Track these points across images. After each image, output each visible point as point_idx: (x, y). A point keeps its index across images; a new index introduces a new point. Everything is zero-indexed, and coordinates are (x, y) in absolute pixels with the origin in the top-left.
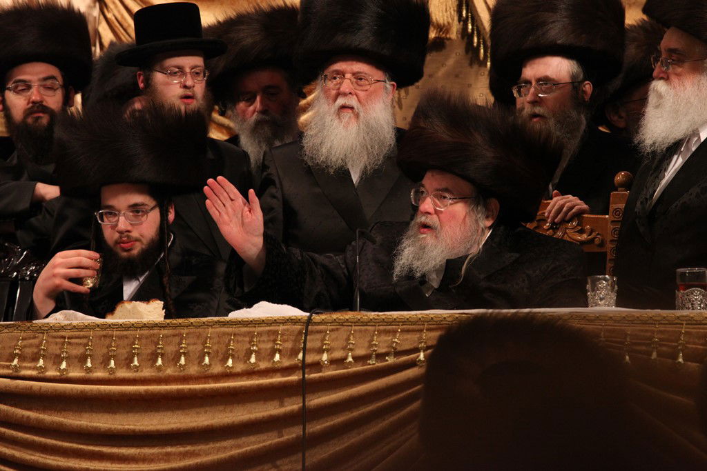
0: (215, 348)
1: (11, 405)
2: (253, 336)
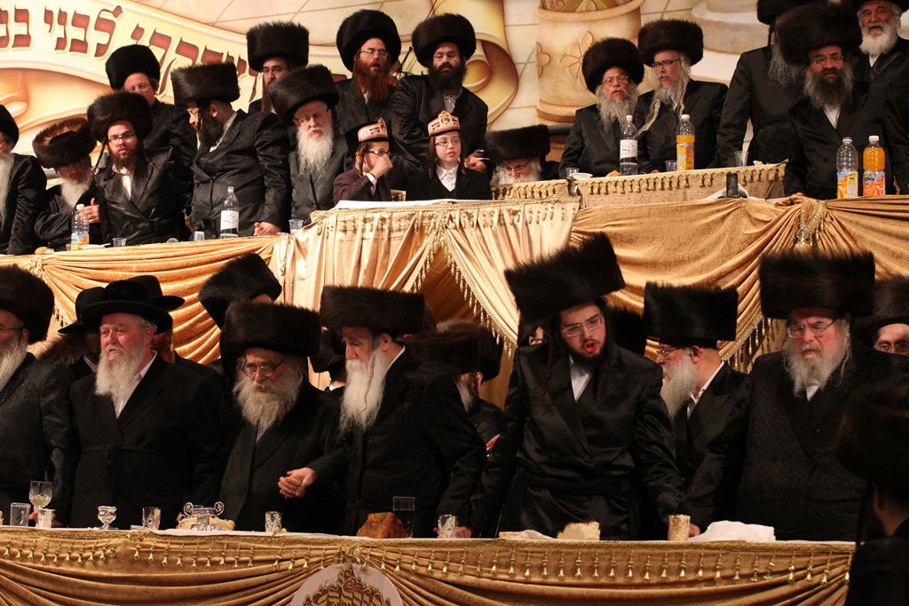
0: (637, 564)
1: (492, 599)
2: (664, 557)
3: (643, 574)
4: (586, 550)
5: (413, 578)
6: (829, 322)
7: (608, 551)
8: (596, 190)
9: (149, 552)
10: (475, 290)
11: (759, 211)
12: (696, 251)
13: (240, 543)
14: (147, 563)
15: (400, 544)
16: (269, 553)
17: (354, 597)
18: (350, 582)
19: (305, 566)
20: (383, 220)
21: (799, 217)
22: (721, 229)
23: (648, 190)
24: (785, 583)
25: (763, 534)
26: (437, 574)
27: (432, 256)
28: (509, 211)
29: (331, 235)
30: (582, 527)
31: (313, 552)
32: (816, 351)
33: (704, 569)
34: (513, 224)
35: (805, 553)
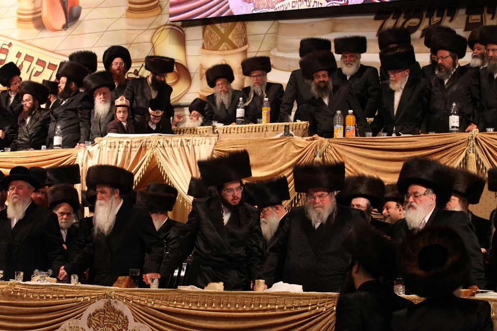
0: (240, 302)
2: (253, 298)
3: (243, 306)
4: (217, 295)
5: (138, 306)
6: (327, 194)
7: (227, 296)
8: (225, 131)
9: (18, 292)
10: (169, 175)
11: (299, 142)
12: (270, 160)
13: (59, 289)
14: (17, 297)
15: (133, 291)
16: (72, 294)
17: (111, 314)
18: (109, 308)
19: (89, 300)
20: (128, 142)
21: (317, 146)
22: (281, 150)
23: (249, 132)
24: (307, 311)
25: (297, 289)
26: (149, 305)
27: (150, 160)
28: (186, 139)
29: (104, 149)
30: (216, 284)
31: (93, 294)
32: (321, 207)
33: (270, 304)
34: (187, 145)
35: (316, 297)
